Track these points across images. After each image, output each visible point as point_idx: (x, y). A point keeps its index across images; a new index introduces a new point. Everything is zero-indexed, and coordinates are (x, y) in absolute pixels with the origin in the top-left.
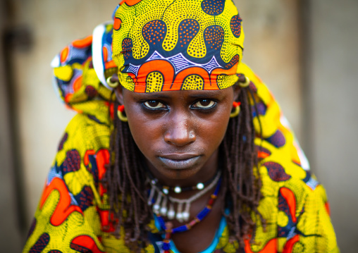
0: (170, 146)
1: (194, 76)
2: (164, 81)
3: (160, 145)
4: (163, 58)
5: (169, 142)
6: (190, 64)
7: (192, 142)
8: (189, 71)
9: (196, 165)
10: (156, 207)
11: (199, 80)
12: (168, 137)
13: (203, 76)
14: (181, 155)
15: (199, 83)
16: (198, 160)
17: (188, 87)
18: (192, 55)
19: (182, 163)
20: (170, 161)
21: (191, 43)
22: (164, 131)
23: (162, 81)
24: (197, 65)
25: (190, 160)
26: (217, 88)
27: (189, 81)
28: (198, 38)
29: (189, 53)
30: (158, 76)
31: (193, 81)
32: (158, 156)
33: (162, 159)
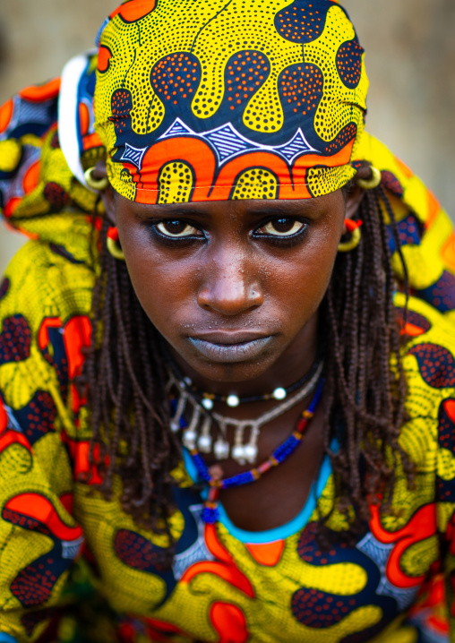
0: (209, 314)
1: (257, 171)
2: (195, 180)
3: (189, 313)
4: (192, 132)
5: (206, 306)
6: (249, 146)
7: (255, 306)
8: (247, 161)
9: (264, 353)
10: (190, 435)
11: (267, 179)
12: (206, 296)
13: (276, 171)
14: (231, 333)
15: (268, 186)
16: (269, 344)
17: (246, 193)
18: (253, 127)
19: (234, 349)
20: (209, 345)
21: (251, 102)
22: (197, 283)
23: (191, 180)
24: (263, 147)
25: (251, 344)
26: (308, 195)
27: (247, 180)
28: (266, 91)
29: (246, 123)
30: (182, 170)
31: (256, 181)
32: (185, 336)
33: (193, 341)
